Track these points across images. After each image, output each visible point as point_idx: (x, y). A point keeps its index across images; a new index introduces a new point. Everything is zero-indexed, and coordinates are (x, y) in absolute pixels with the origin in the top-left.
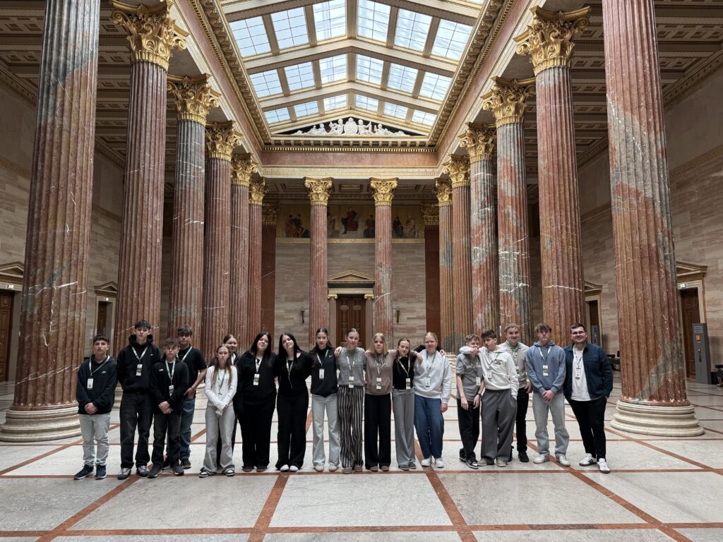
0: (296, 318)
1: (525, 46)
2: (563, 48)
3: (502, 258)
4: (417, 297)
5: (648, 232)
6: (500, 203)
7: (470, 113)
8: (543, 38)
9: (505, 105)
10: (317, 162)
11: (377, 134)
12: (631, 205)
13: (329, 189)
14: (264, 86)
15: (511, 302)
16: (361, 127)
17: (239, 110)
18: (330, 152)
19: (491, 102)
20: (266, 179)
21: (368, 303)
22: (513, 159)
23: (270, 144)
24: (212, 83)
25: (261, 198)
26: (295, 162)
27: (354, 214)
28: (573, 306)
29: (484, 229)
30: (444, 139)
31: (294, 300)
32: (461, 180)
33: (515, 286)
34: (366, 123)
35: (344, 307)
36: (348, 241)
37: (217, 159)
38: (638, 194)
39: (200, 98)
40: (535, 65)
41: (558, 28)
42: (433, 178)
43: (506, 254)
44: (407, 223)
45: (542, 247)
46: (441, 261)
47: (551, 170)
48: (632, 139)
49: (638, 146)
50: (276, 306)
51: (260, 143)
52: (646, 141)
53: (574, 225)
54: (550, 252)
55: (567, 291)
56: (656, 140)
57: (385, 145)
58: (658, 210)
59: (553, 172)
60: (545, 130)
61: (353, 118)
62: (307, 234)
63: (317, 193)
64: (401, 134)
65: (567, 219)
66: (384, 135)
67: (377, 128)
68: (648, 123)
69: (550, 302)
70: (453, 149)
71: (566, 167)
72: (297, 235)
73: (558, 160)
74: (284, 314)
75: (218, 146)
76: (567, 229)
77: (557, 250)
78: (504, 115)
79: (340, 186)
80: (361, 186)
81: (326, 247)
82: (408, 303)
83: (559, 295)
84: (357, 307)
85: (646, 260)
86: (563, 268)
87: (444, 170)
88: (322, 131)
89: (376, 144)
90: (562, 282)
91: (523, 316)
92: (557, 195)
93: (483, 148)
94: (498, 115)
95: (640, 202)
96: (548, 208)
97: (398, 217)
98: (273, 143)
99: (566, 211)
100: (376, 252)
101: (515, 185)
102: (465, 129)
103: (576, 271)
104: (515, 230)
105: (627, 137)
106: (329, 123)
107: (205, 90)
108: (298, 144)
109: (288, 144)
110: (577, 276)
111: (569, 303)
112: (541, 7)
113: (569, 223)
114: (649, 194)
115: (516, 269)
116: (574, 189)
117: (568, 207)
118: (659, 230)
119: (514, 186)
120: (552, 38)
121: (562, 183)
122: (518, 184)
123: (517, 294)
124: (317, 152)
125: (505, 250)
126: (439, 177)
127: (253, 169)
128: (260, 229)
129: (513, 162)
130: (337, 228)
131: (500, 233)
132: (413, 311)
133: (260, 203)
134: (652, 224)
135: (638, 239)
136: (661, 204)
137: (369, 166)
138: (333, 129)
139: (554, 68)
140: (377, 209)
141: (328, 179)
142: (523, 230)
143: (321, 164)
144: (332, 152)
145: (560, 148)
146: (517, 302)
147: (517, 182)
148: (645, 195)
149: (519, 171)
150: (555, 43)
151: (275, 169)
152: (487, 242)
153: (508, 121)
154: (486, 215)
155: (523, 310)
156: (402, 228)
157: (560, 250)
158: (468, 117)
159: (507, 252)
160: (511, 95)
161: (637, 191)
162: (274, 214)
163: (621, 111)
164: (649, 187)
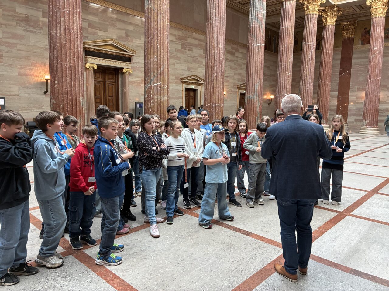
25: (335, 20)
31: (361, 90)
37: (286, 1)
50: (350, 94)
63: (376, 8)
74: (355, 100)
81: (382, 49)
133: (334, 23)
162: (353, 29)
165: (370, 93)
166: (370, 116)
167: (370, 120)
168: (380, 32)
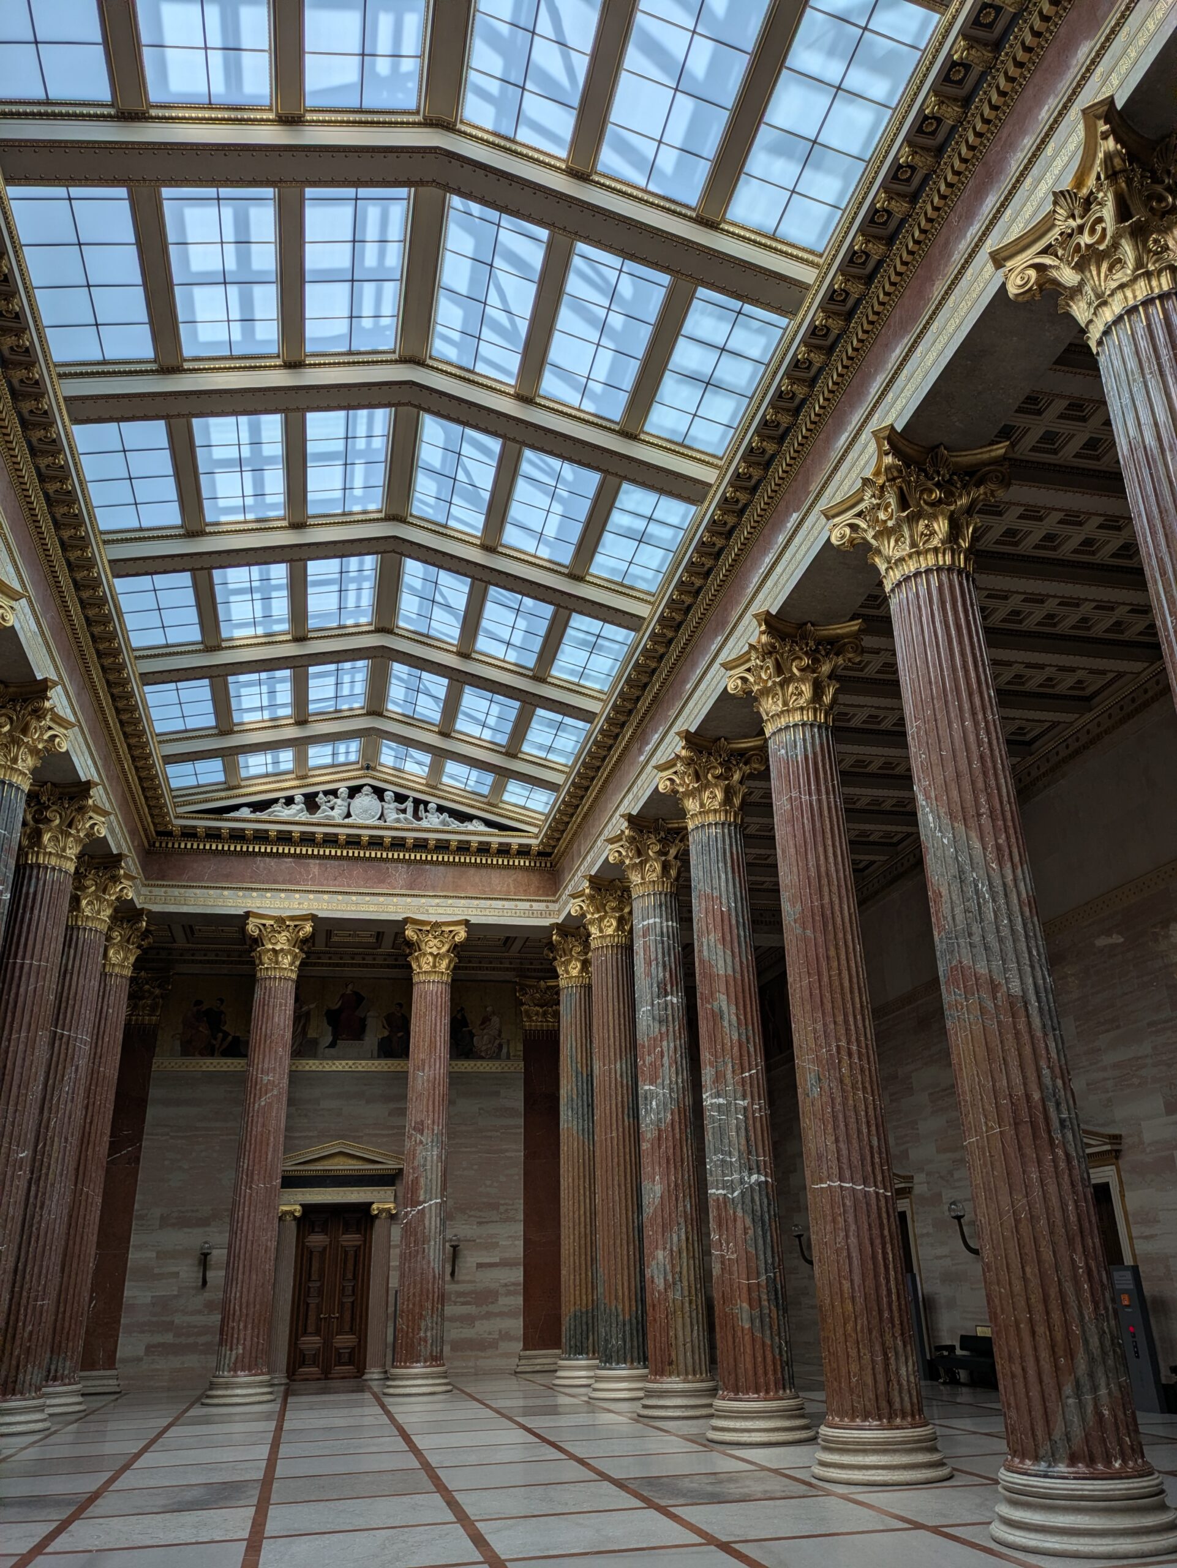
0: (187, 1271)
1: (744, 680)
2: (818, 690)
3: (710, 1114)
4: (502, 1209)
5: (1022, 1066)
6: (702, 988)
7: (630, 796)
8: (779, 670)
9: (706, 786)
10: (281, 879)
11: (424, 824)
12: (983, 1011)
13: (305, 941)
14: (176, 711)
15: (735, 1220)
16: (391, 807)
17: (108, 757)
18: (313, 856)
19: (674, 777)
20: (150, 912)
21: (379, 1227)
22: (724, 896)
23: (170, 834)
24: (58, 700)
25: (132, 959)
26: (228, 877)
27: (359, 999)
28: (876, 1232)
29: (665, 1043)
30: (571, 842)
31: (184, 1222)
32: (610, 931)
33: (742, 1181)
34: (400, 798)
35: (317, 1240)
36: (340, 1065)
37: (39, 866)
38: (994, 988)
39: (25, 731)
40: (765, 717)
41: (806, 653)
42: (546, 922)
43: (720, 1105)
44: (483, 1023)
45: (800, 1091)
46: (563, 1117)
47: (810, 925)
48: (971, 876)
49: (985, 890)
50: (134, 1239)
51: (145, 830)
52: (997, 881)
53: (863, 1045)
54: (818, 1104)
55: (860, 1196)
56: (1015, 880)
57: (442, 847)
58: (1037, 1022)
59: (814, 931)
60: (791, 843)
61: (372, 787)
62: (238, 1048)
63: (274, 950)
64: (477, 826)
65: (847, 1030)
66: (441, 827)
67: (426, 811)
68: (998, 847)
69: (825, 1223)
70: (593, 863)
71: (839, 920)
72: (210, 1051)
73: (822, 906)
74: (153, 1263)
75: (46, 838)
76: (850, 1055)
77: (833, 1099)
78: (702, 805)
79: (329, 934)
80: (379, 935)
81: (286, 1081)
82: (480, 1223)
83: (844, 1205)
84: (350, 1239)
85: (1026, 1129)
86: (849, 1142)
87: (573, 907)
88: (296, 812)
89: (421, 845)
90: (847, 1174)
91: (762, 1257)
92: (826, 979)
93: (658, 867)
94: (692, 805)
95: (1000, 1003)
96: (808, 1007)
97: (462, 1009)
98: (177, 831)
99: (846, 1015)
100: (410, 1095)
101: (733, 952)
102: (618, 825)
103: (876, 1149)
104: (736, 1049)
105: (961, 871)
106: (316, 794)
107: (39, 714)
108: (238, 836)
109: (214, 835)
110: (877, 1160)
111: (866, 1226)
112: (774, 613)
113: (854, 1038)
114: (1015, 987)
115: (743, 1141)
116: (857, 967)
117: (849, 1005)
118: (1043, 1064)
119: (729, 952)
120: (795, 671)
121: (832, 953)
122: (737, 950)
123: (748, 1200)
124: (283, 855)
125: (718, 1096)
126: (560, 921)
127: (122, 890)
128: (120, 1035)
129: (724, 901)
130: (312, 1034)
131: (705, 1055)
132: (490, 1245)
133: (128, 973)
134: (1028, 1050)
135: (1005, 1082)
136: (1040, 1009)
137: (403, 892)
138: (323, 807)
139: (804, 725)
140: (415, 989)
141: (304, 918)
142: (752, 1049)
143: (290, 882)
144: (318, 857)
145: (825, 881)
146: (748, 1222)
147: (736, 944)
148: (1008, 988)
149: (737, 921)
150: (802, 680)
151: (176, 892)
152: (674, 1075)
153: (711, 818)
154: (669, 1012)
155: (760, 1241)
156: (472, 1035)
157: (839, 1100)
158: (626, 802)
159: (721, 1101)
160: (715, 768)
161: (992, 981)
162: (157, 996)
163: (946, 820)
164: (1013, 975)
165: (250, 1237)
166: (245, 1327)
167: (248, 1343)
168: (282, 1024)
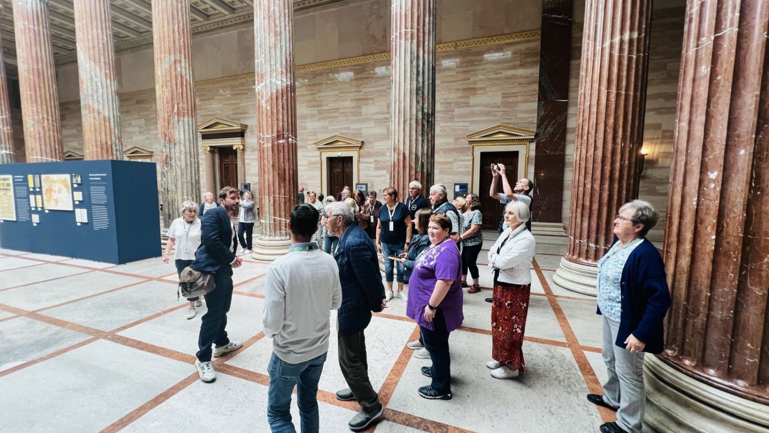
5: (106, 135)
12: (95, 118)
38: (99, 113)
45: (24, 128)
47: (31, 74)
48: (95, 79)
49: (99, 85)
52: (104, 83)
53: (55, 117)
54: (32, 133)
56: (111, 85)
58: (112, 124)
65: (48, 112)
68: (106, 74)
73: (38, 69)
76: (48, 120)
77: (39, 133)
85: (105, 150)
86: (45, 146)
90: (44, 155)
92: (38, 94)
95: (100, 117)
99: (47, 107)
103: (57, 149)
105: (91, 77)
110: (57, 151)
113: (50, 114)
114: (106, 114)
116: (53, 93)
118: (113, 135)
121: (42, 85)
134: (108, 131)
135: (99, 138)
136: (114, 121)
148: (104, 114)
157: (42, 133)
161: (98, 110)
163: (88, 60)
164: (106, 111)
